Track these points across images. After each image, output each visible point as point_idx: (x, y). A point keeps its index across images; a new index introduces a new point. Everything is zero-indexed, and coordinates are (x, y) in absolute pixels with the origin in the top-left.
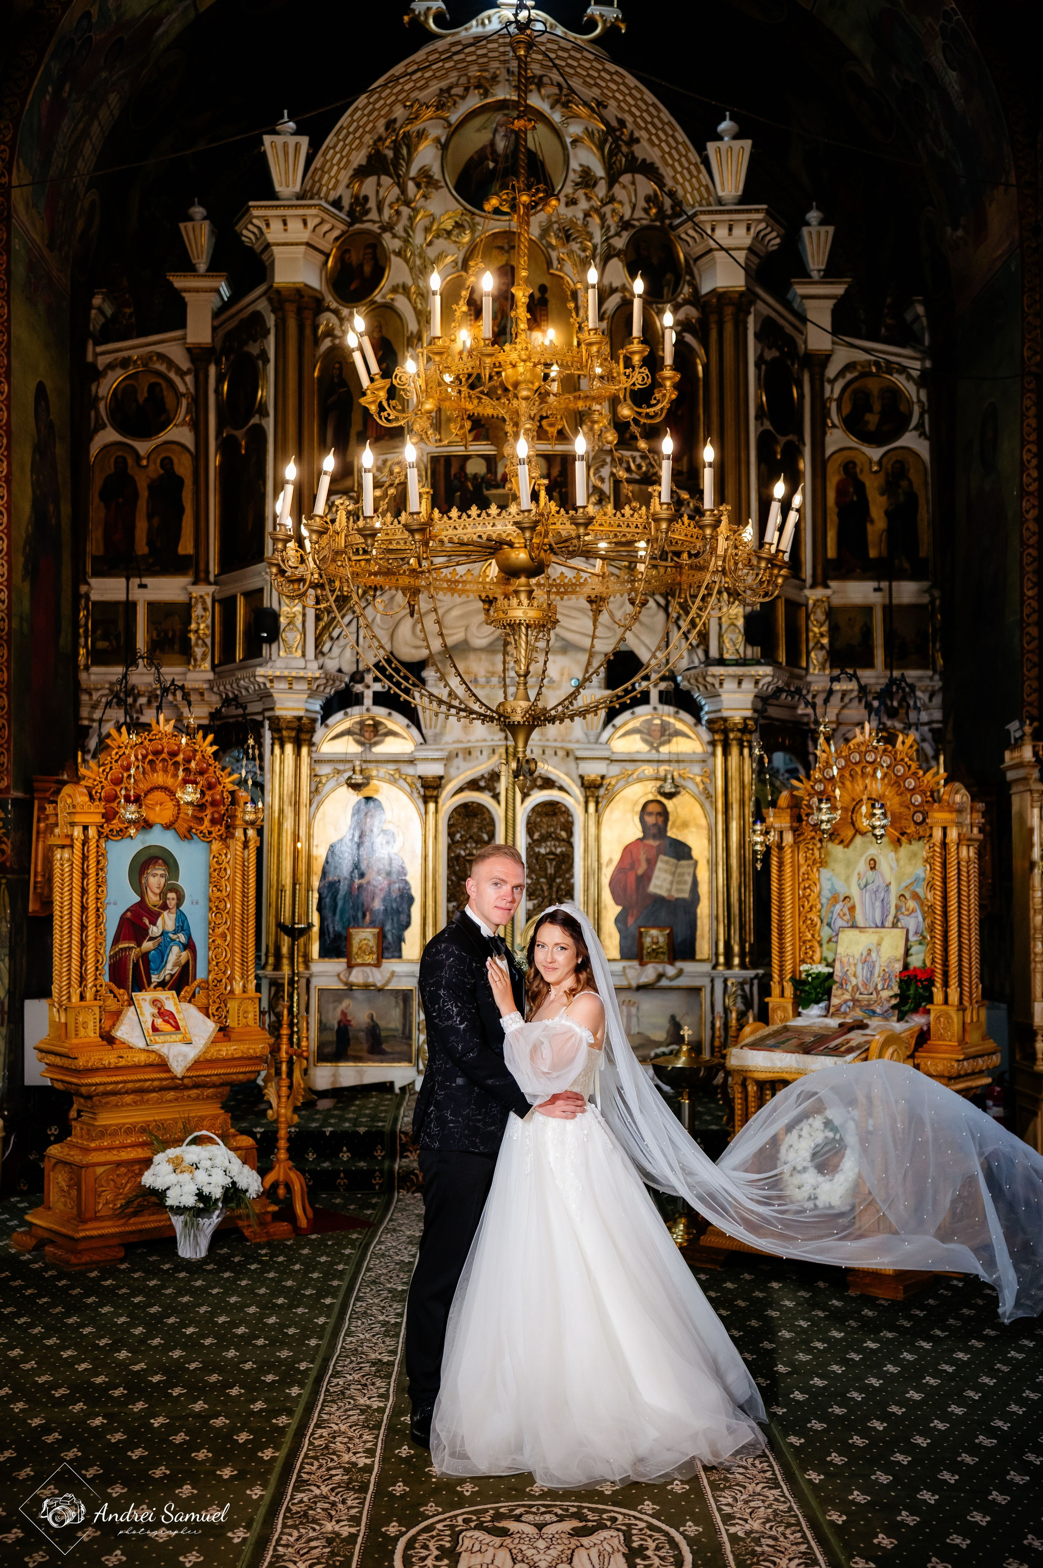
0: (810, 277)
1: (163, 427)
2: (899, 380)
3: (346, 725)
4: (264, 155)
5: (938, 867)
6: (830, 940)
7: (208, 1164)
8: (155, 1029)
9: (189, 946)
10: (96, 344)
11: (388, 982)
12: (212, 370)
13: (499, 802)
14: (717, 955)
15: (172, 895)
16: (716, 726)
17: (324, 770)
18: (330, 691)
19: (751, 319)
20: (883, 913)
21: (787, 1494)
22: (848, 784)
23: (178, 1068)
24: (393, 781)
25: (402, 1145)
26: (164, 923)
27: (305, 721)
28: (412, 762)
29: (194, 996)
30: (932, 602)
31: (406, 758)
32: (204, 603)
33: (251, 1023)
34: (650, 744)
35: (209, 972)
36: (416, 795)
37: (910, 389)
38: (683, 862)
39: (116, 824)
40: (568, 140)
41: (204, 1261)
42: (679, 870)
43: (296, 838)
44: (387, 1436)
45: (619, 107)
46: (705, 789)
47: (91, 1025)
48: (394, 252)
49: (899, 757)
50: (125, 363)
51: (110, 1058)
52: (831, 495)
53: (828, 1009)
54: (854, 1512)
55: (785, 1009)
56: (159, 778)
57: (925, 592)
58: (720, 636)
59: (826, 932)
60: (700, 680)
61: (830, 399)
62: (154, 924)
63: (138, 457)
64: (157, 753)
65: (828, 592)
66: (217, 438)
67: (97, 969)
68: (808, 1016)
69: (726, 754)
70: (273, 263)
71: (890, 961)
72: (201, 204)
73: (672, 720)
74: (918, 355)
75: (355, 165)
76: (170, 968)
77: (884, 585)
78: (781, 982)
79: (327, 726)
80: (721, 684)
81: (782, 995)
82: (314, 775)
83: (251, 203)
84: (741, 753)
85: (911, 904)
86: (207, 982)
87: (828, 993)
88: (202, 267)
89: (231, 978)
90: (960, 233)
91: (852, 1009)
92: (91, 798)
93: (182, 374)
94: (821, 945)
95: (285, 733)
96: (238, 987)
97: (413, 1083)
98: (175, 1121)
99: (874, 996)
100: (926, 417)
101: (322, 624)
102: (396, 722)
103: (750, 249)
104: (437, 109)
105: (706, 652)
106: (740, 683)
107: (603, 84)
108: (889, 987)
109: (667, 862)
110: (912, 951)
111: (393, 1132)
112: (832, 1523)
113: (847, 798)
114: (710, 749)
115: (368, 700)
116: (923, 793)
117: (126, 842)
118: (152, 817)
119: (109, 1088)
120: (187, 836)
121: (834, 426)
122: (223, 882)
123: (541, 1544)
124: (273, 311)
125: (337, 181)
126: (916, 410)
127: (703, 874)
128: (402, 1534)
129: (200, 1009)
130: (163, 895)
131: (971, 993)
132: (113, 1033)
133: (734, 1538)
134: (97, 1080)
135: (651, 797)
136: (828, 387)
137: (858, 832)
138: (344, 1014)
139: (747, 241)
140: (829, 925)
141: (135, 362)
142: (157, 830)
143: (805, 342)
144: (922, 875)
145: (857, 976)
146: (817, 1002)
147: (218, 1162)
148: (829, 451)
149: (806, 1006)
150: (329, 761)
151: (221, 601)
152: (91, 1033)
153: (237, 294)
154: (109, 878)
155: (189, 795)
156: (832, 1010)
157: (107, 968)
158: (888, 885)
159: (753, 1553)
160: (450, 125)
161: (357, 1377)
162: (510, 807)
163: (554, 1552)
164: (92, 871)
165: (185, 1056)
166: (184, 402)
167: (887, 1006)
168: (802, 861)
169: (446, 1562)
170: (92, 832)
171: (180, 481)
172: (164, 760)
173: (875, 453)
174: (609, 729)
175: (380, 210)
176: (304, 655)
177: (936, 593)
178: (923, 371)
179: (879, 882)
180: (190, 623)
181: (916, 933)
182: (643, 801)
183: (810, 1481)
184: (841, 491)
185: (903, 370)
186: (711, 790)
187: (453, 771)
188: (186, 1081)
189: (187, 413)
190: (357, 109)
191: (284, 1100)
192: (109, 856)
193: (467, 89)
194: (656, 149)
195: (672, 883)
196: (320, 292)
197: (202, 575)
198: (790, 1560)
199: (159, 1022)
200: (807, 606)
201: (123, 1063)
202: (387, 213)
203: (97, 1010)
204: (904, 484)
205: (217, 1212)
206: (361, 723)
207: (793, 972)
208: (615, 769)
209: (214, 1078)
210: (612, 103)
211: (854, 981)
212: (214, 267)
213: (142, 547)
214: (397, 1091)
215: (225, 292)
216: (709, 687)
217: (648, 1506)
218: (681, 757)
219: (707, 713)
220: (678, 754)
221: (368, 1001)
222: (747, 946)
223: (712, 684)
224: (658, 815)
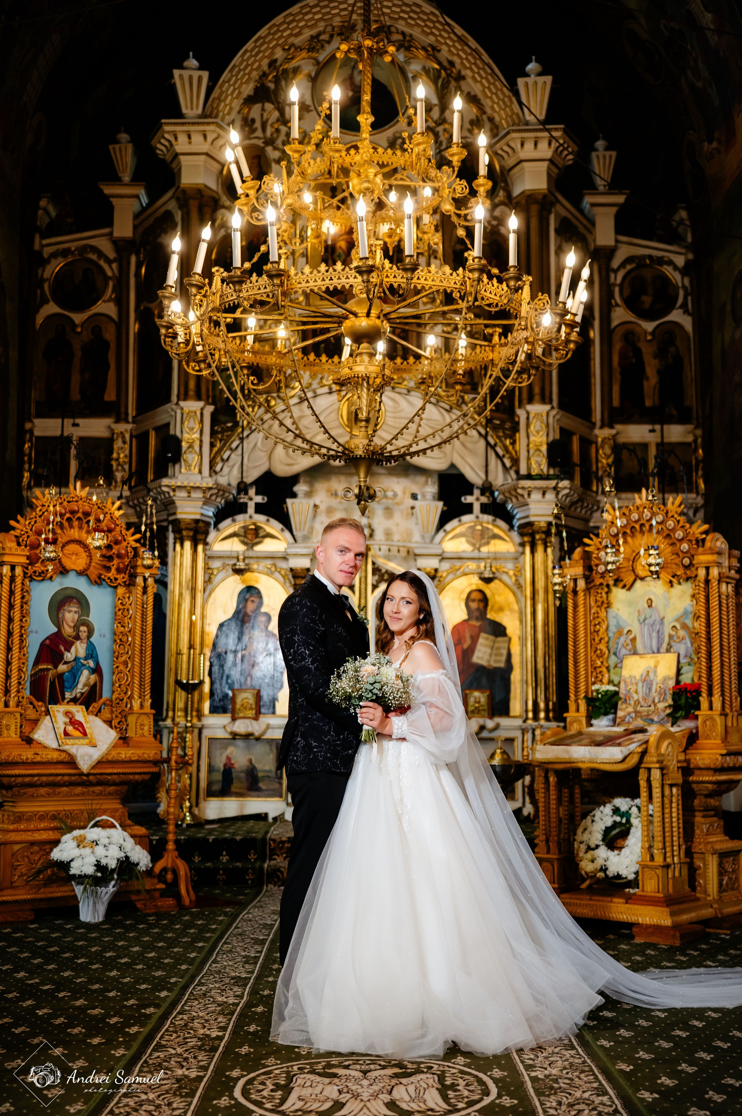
0: (597, 189)
1: (94, 302)
2: (668, 270)
3: (235, 528)
4: (174, 86)
5: (702, 599)
6: (616, 666)
7: (106, 841)
8: (66, 734)
9: (97, 670)
10: (43, 237)
11: (264, 733)
12: (133, 259)
13: (354, 592)
14: (527, 711)
15: (83, 629)
16: (525, 530)
17: (216, 564)
18: (221, 502)
19: (552, 217)
20: (658, 642)
21: (581, 1053)
22: (629, 539)
23: (85, 765)
24: (270, 573)
25: (270, 850)
26: (77, 651)
27: (201, 524)
28: (285, 558)
29: (100, 711)
30: (695, 441)
31: (280, 555)
32: (123, 437)
33: (146, 734)
34: (473, 545)
35: (113, 692)
36: (288, 584)
37: (676, 277)
38: (500, 639)
39: (38, 567)
40: (410, 75)
41: (101, 923)
42: (496, 645)
43: (192, 612)
44: (238, 1019)
45: (450, 51)
46: (517, 580)
47: (13, 728)
48: (275, 160)
49: (670, 515)
50: (65, 253)
51: (27, 754)
52: (616, 359)
53: (614, 720)
54: (639, 1065)
55: (580, 722)
56: (75, 533)
57: (689, 432)
58: (529, 459)
59: (613, 660)
60: (513, 492)
61: (614, 285)
62: (69, 651)
63: (74, 325)
64: (73, 512)
65: (613, 432)
66: (136, 310)
67: (19, 683)
68: (599, 726)
69: (533, 552)
70: (180, 170)
71: (665, 679)
72: (126, 132)
73: (490, 526)
74: (683, 251)
75: (245, 95)
76: (81, 688)
77: (658, 427)
78: (576, 701)
79: (218, 530)
80: (529, 495)
81: (578, 710)
82: (207, 568)
83: (163, 121)
84: (545, 551)
85: (682, 633)
86: (111, 701)
87: (615, 708)
88: (127, 179)
89: (131, 698)
90: (715, 145)
91: (635, 719)
92: (19, 544)
93: (109, 262)
94: (609, 671)
95: (184, 533)
96: (136, 704)
97: (283, 814)
98: (82, 811)
99: (652, 707)
100: (689, 298)
101: (215, 449)
102: (273, 527)
103: (551, 161)
104: (309, 51)
105: (517, 472)
106: (544, 494)
107: (437, 33)
108: (664, 700)
109: (487, 639)
110: (682, 671)
111: (264, 839)
112: (621, 1071)
113: (629, 550)
114: (520, 549)
115: (251, 510)
116: (690, 541)
117: (46, 584)
118: (68, 563)
119: (27, 780)
120: (98, 582)
121: (617, 305)
122: (126, 620)
123: (365, 1082)
124: (180, 208)
125: (231, 108)
126: (681, 293)
127: (516, 649)
128: (243, 1076)
129: (105, 721)
130: (76, 627)
131: (731, 701)
132: (31, 736)
133: (534, 1080)
134: (17, 772)
135: (474, 587)
136: (612, 276)
137: (638, 577)
138: (228, 758)
139: (548, 153)
140: (615, 654)
141: (73, 252)
142: (72, 575)
143: (594, 240)
144: (690, 609)
145: (638, 694)
146: (606, 714)
147: (114, 840)
148: (615, 323)
149: (597, 717)
150: (220, 557)
151: (137, 437)
152: (12, 735)
153: (153, 198)
154: (31, 610)
155: (97, 540)
156: (618, 721)
157: (28, 684)
158: (662, 619)
159: (552, 1088)
160: (318, 63)
161: (217, 986)
162: (363, 596)
163: (375, 1088)
164: (18, 602)
165: (91, 757)
166: (111, 284)
167: (663, 715)
168: (593, 604)
169: (280, 1092)
170: (18, 571)
171: (106, 345)
172: (79, 519)
173: (649, 326)
174: (441, 533)
175: (264, 129)
176: (200, 472)
177: (699, 432)
178: (687, 263)
179: (656, 617)
180: (112, 453)
181: (686, 656)
182: (468, 590)
183: (602, 1046)
184: (622, 356)
185: (670, 263)
186: (521, 580)
188: (91, 778)
189: (113, 292)
190: (246, 51)
191: (172, 801)
192: (32, 593)
193: (332, 36)
194: (478, 85)
195: (491, 655)
196: (217, 193)
197: (123, 416)
198: (584, 1092)
199: (70, 729)
200: (596, 443)
201: (38, 759)
202: (269, 131)
203: (18, 715)
204: (672, 349)
205: (113, 883)
206: (245, 528)
207: (586, 692)
208: (445, 566)
209: (115, 777)
210: (444, 48)
211: (636, 697)
212: (136, 179)
213: (75, 395)
214: (270, 820)
215: (145, 200)
216: (520, 498)
217: (460, 1060)
218: (498, 556)
219: (518, 519)
220: (495, 553)
221: (248, 748)
222: (551, 704)
223: (522, 496)
224: (480, 601)
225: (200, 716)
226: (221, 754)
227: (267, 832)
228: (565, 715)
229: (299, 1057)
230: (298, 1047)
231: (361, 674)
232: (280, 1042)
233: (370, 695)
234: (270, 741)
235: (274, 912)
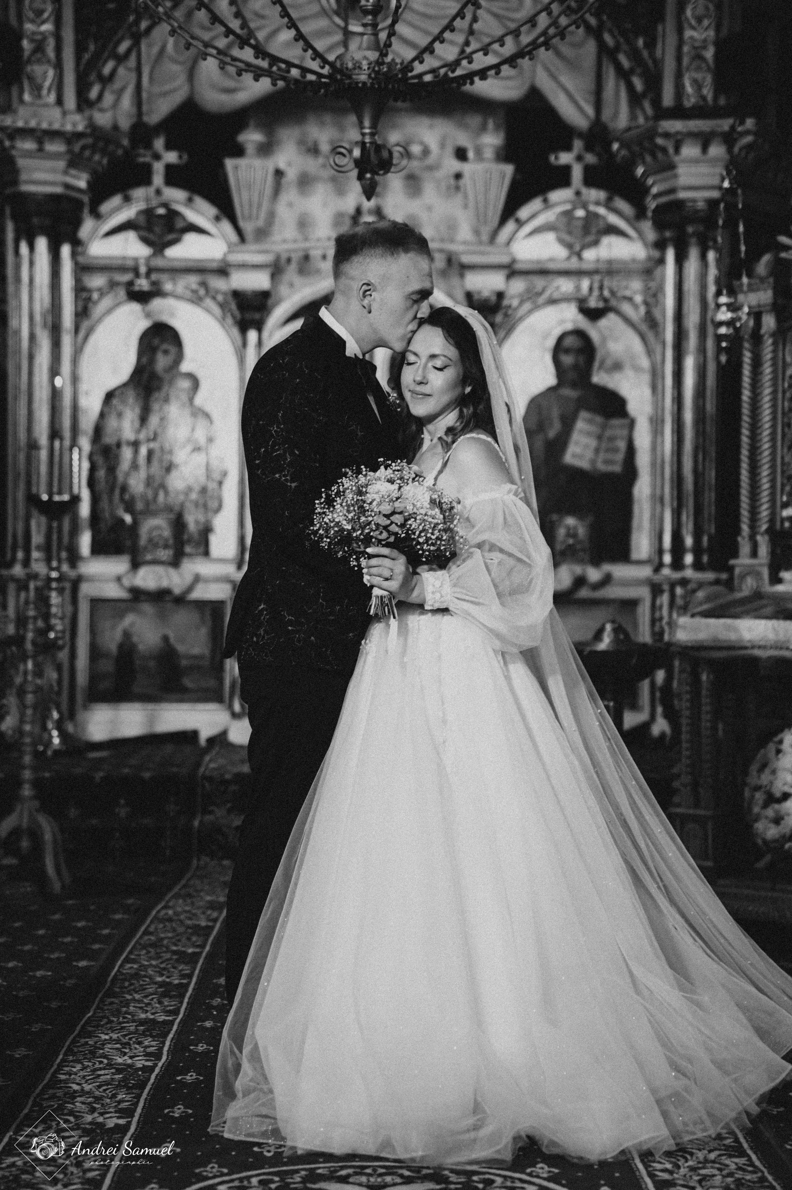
3: (128, 213)
11: (190, 589)
14: (660, 552)
16: (668, 218)
17: (97, 281)
18: (100, 161)
21: (757, 1162)
24: (196, 300)
25: (204, 796)
27: (65, 205)
28: (223, 272)
31: (215, 265)
34: (569, 246)
36: (229, 321)
38: (616, 422)
42: (608, 433)
43: (54, 371)
44: (152, 1096)
46: (648, 313)
55: (758, 575)
58: (679, 76)
60: (646, 144)
69: (680, 260)
73: (602, 211)
78: (752, 537)
79: (98, 216)
80: (677, 150)
81: (754, 554)
82: (80, 289)
84: (704, 257)
95: (35, 220)
97: (229, 733)
101: (87, 56)
102: (200, 211)
105: (656, 102)
106: (706, 146)
109: (590, 421)
111: (192, 777)
114: (656, 254)
115: (158, 179)
135: (569, 326)
138: (127, 634)
150: (103, 269)
161: (115, 1036)
174: (510, 226)
176: (60, 101)
182: (557, 332)
186: (657, 313)
187: (283, 290)
191: (29, 712)
195: (597, 451)
206: (148, 213)
207: (772, 521)
208: (518, 286)
214: (203, 742)
216: (660, 155)
217: (542, 1169)
218: (615, 266)
219: (656, 196)
220: (610, 262)
221: (162, 617)
222: (705, 539)
223: (664, 150)
224: (579, 351)
225: (74, 558)
226: (113, 627)
227: (198, 765)
228: (732, 562)
229: (260, 1161)
230: (259, 1145)
231: (369, 498)
232: (226, 1135)
233: (385, 535)
234: (202, 605)
235: (213, 906)
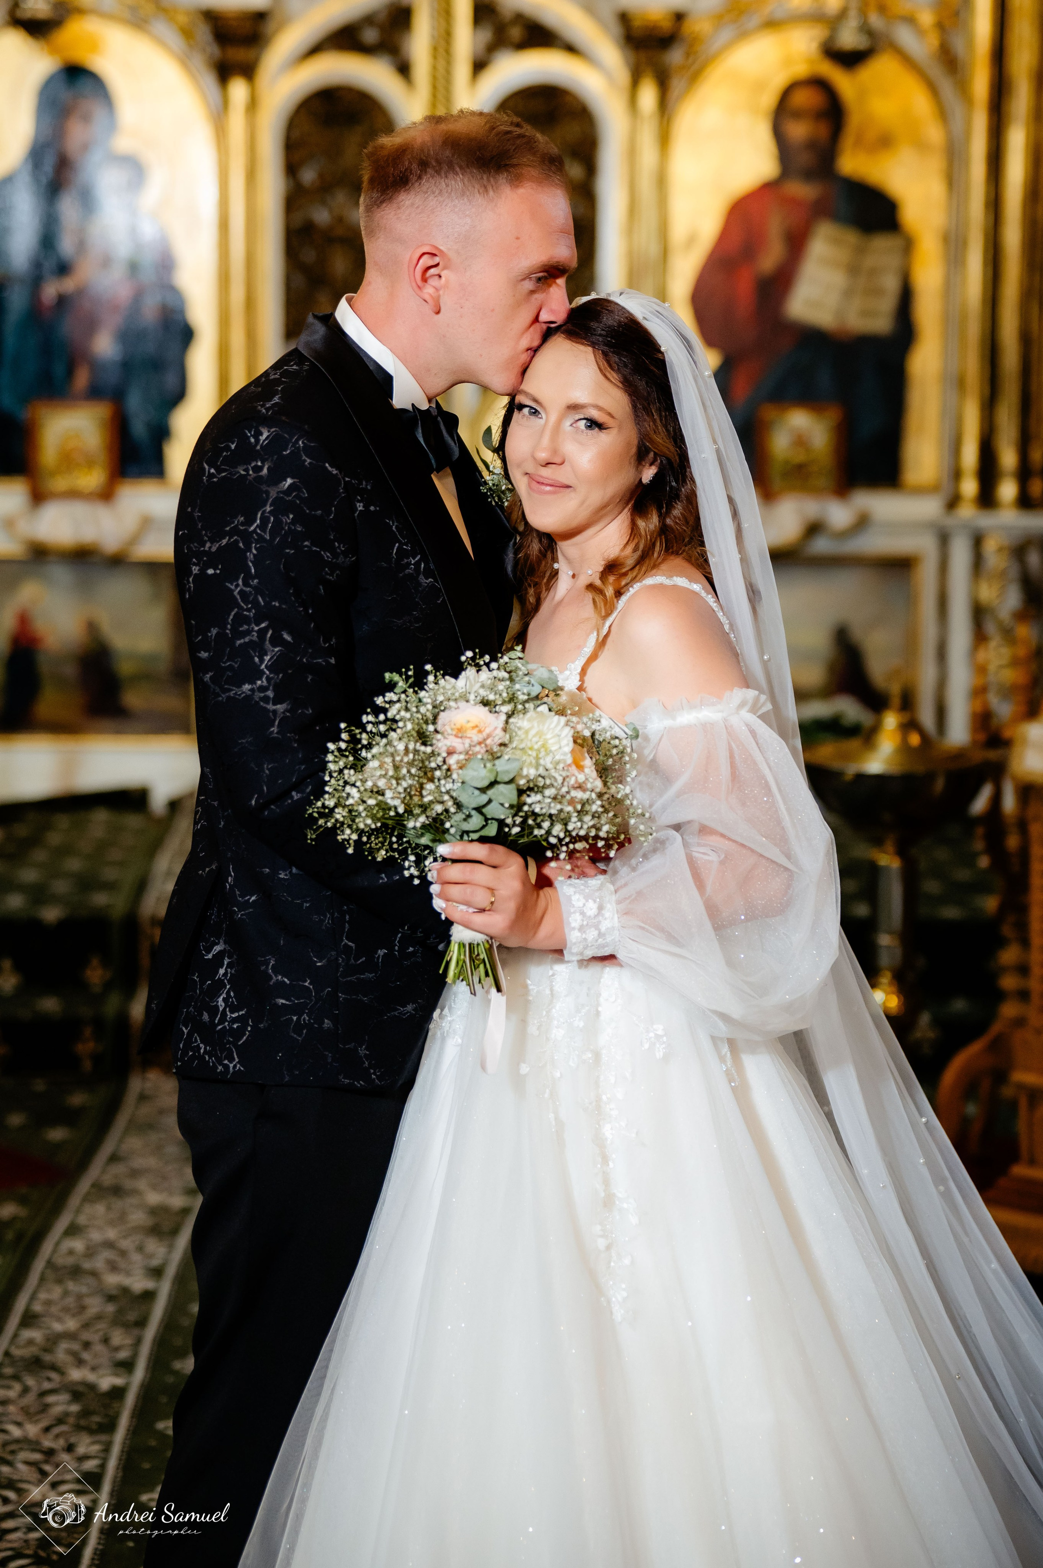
11: (135, 539)
13: (411, 85)
14: (957, 474)
24: (138, 21)
36: (197, 59)
38: (879, 242)
42: (870, 261)
46: (942, 47)
109: (836, 241)
111: (128, 919)
135: (801, 70)
138: (24, 620)
182: (779, 81)
186: (959, 45)
195: (847, 294)
214: (160, 810)
221: (86, 589)
222: (1037, 452)
224: (818, 115)
231: (442, 744)
233: (476, 821)
234: (151, 567)
